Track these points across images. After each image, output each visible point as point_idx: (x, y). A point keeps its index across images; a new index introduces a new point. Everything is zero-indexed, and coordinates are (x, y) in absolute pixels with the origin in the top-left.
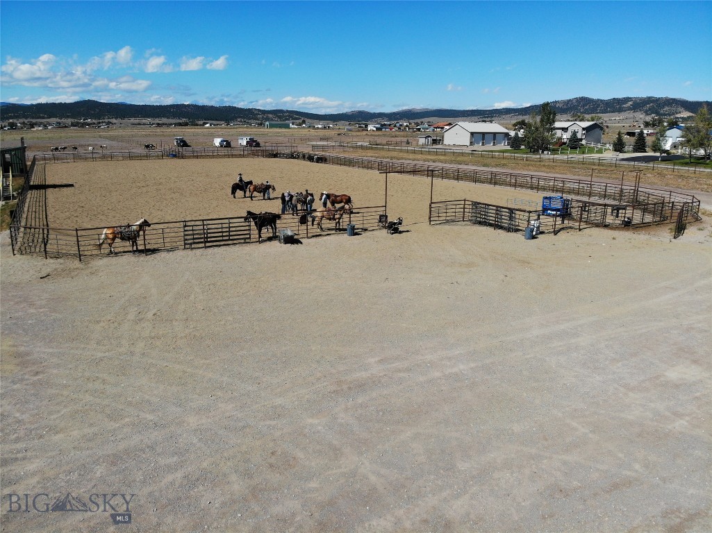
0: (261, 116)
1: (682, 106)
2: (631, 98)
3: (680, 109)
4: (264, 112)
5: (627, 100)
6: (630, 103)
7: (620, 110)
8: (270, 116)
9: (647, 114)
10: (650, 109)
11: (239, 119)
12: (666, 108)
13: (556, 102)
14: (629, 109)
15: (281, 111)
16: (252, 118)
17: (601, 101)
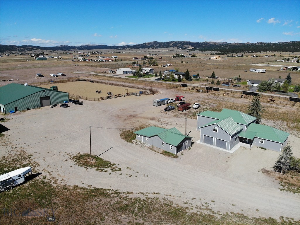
0: (17, 49)
1: (190, 45)
2: (172, 42)
3: (190, 46)
4: (18, 47)
5: (171, 42)
6: (172, 44)
7: (169, 47)
8: (22, 49)
9: (178, 48)
10: (179, 46)
11: (7, 51)
12: (185, 46)
13: (146, 43)
14: (172, 46)
15: (26, 46)
16: (13, 50)
17: (162, 43)
